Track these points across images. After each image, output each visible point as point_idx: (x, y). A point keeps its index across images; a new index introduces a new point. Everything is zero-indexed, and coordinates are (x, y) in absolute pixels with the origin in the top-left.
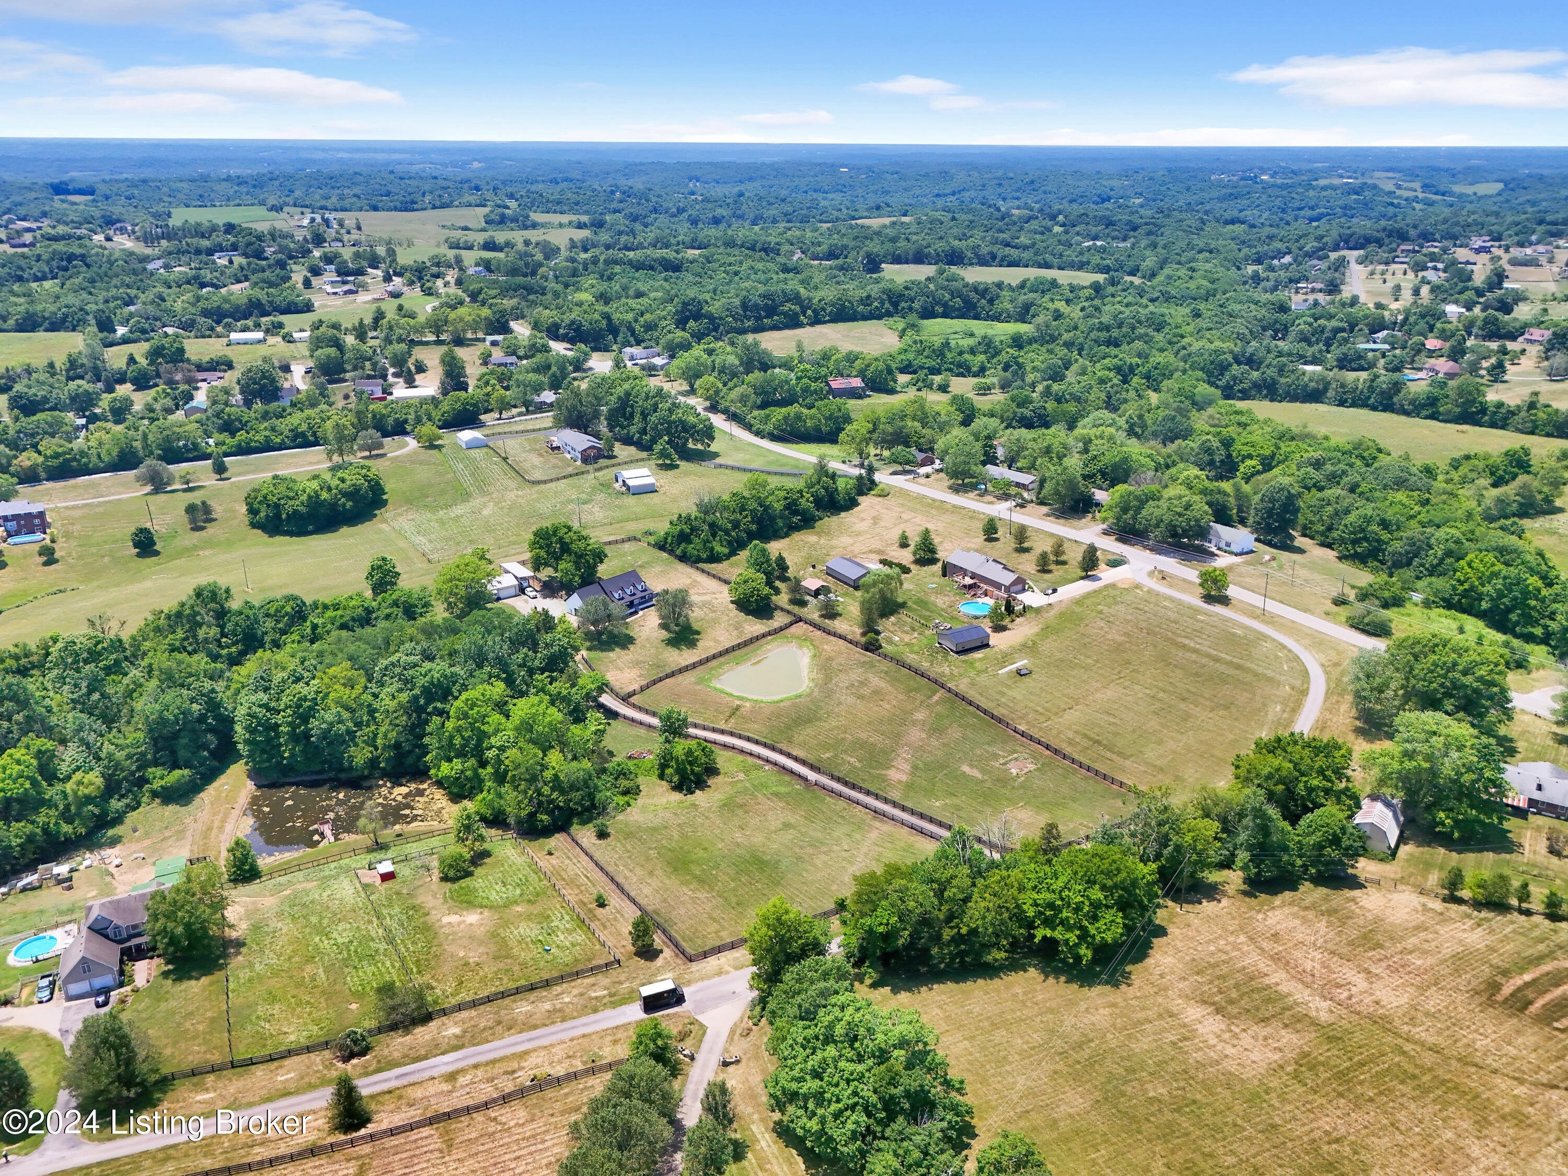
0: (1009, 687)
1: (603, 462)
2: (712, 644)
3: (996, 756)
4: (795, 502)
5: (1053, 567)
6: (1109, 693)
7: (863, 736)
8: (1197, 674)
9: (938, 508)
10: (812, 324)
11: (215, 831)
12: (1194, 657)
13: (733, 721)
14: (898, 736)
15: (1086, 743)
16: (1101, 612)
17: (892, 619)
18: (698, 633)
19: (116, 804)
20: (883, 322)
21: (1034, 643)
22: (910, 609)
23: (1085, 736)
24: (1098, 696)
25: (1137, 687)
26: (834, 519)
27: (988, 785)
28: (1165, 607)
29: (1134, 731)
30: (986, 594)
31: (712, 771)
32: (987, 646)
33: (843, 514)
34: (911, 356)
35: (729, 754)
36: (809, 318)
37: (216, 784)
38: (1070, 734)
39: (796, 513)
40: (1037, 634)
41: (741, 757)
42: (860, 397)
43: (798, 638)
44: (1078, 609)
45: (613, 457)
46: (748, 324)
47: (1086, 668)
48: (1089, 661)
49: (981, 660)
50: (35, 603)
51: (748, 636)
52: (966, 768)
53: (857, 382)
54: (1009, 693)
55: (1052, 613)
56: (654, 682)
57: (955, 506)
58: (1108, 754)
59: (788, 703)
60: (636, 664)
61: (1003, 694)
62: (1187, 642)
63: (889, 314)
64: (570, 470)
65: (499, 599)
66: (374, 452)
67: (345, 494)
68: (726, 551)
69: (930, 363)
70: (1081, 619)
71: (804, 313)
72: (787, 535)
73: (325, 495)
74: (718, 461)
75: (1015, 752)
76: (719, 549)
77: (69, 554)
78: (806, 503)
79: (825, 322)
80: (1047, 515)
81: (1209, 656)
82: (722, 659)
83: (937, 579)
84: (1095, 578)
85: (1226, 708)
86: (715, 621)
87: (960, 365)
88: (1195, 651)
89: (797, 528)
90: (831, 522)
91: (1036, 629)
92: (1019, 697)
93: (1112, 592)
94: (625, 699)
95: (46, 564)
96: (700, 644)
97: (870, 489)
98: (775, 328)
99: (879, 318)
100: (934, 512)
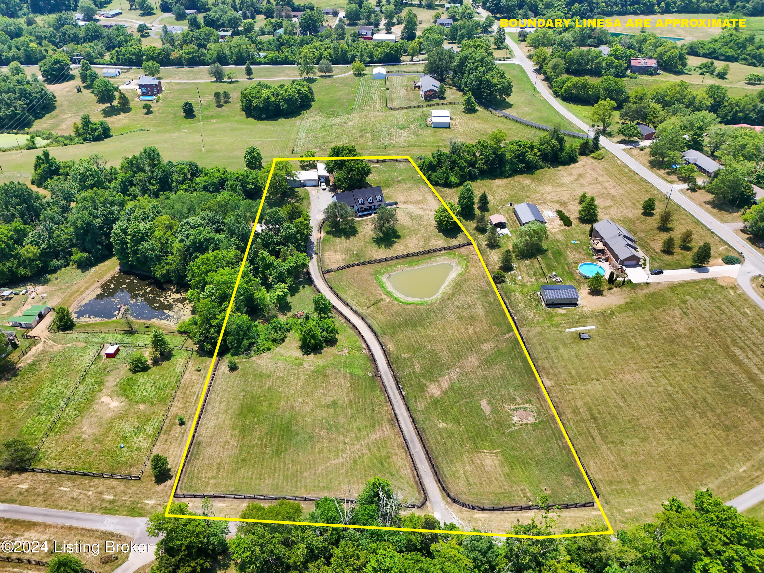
0: (565, 345)
1: (436, 101)
2: (402, 247)
3: (513, 400)
4: (523, 154)
5: (677, 250)
6: (638, 378)
7: (438, 349)
8: (724, 388)
9: (630, 178)
10: (662, 13)
11: (78, 293)
12: (734, 369)
13: (372, 308)
14: (460, 357)
15: (585, 414)
16: (684, 302)
17: (528, 262)
18: (399, 237)
19: (55, 262)
20: (718, 15)
21: (612, 313)
22: (544, 258)
23: (590, 410)
24: (628, 377)
25: (664, 381)
26: (552, 170)
27: (488, 423)
28: (744, 314)
29: (630, 421)
30: (607, 260)
31: (332, 342)
32: (575, 305)
33: (561, 168)
34: (717, 45)
35: (351, 332)
36: (662, 8)
37: (103, 264)
38: (579, 404)
39: (522, 161)
40: (620, 307)
41: (356, 337)
42: (651, 74)
43: (462, 257)
44: (668, 294)
45: (445, 98)
46: (616, 8)
47: (635, 349)
48: (642, 344)
49: (562, 315)
50: (130, 134)
51: (430, 248)
52: (484, 403)
53: (653, 63)
54: (562, 350)
55: (646, 291)
56: (348, 267)
57: (642, 179)
58: (595, 434)
59: (412, 307)
60: (348, 250)
61: (556, 349)
62: (738, 352)
63: (725, 10)
64: (414, 103)
65: (305, 186)
66: (327, 74)
67: (284, 100)
68: (457, 181)
69: (731, 52)
70: (664, 304)
71: (659, 4)
72: (510, 176)
73: (273, 99)
74: (508, 112)
75: (529, 402)
76: (453, 178)
77: (158, 110)
78: (531, 156)
79: (673, 12)
80: (708, 203)
81: (748, 372)
82: (401, 260)
83: (583, 237)
84: (703, 269)
85: (727, 429)
86: (415, 232)
87: (754, 57)
88: (739, 363)
89: (521, 172)
90: (549, 172)
91: (622, 302)
92: (566, 357)
93: (709, 286)
94: (325, 272)
95: (147, 114)
96: (395, 246)
97: (592, 152)
98: (635, 13)
99: (716, 12)
100: (624, 180)
